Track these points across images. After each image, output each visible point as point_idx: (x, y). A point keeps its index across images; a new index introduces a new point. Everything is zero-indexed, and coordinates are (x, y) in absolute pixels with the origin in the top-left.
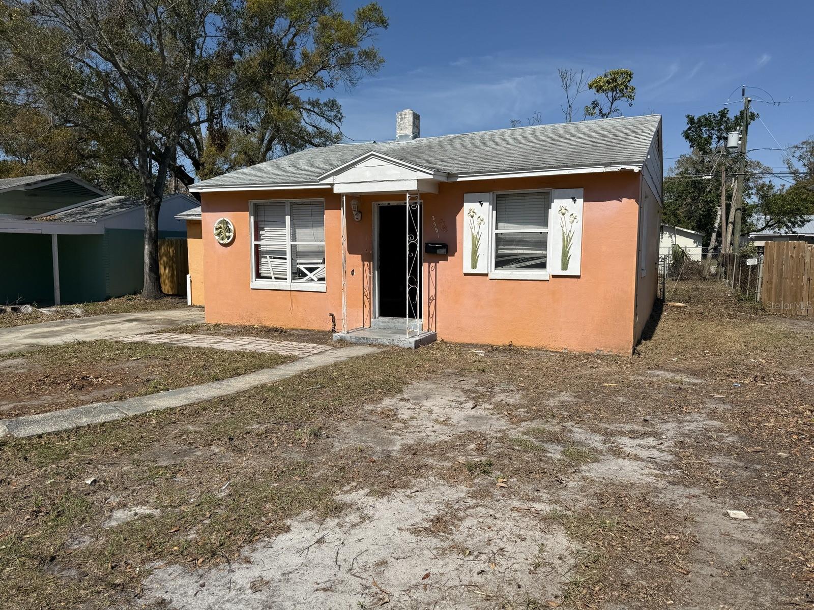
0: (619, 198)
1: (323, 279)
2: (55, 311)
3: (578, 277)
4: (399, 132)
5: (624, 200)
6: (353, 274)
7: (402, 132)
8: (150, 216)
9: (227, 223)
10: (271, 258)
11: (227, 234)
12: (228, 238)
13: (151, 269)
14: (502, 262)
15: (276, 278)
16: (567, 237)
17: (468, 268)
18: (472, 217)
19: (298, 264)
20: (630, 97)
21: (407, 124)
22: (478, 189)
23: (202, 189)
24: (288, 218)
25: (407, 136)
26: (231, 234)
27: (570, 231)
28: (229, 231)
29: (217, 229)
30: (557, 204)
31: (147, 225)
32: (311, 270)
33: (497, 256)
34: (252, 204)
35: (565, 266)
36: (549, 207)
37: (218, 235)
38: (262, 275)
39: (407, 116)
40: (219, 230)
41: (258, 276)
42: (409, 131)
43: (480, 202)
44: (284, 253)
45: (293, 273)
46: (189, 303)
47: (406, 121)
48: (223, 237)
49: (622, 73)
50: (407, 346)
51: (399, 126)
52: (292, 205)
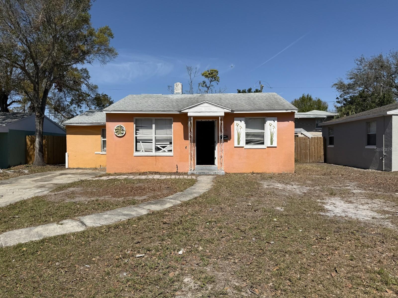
0: (288, 121)
1: (171, 151)
2: (14, 172)
3: (276, 147)
4: (175, 91)
5: (290, 121)
6: (186, 148)
7: (177, 91)
8: (40, 123)
9: (122, 127)
10: (142, 142)
11: (122, 132)
12: (123, 134)
13: (40, 151)
14: (248, 142)
15: (145, 151)
16: (272, 134)
17: (236, 145)
18: (238, 126)
19: (156, 145)
20: (218, 81)
21: (179, 88)
22: (240, 116)
23: (111, 112)
24: (154, 126)
25: (179, 93)
26: (124, 132)
27: (273, 132)
28: (123, 131)
29: (116, 130)
30: (268, 123)
31: (38, 128)
32: (164, 147)
33: (246, 140)
34: (135, 119)
35: (272, 144)
36: (265, 123)
37: (116, 132)
38: (137, 150)
39: (179, 85)
40: (117, 130)
41: (136, 151)
42: (180, 91)
43: (240, 121)
44: (152, 140)
45: (155, 149)
46: (67, 167)
47: (179, 87)
48: (119, 133)
49: (214, 71)
50: (221, 174)
51: (176, 89)
52: (156, 120)
